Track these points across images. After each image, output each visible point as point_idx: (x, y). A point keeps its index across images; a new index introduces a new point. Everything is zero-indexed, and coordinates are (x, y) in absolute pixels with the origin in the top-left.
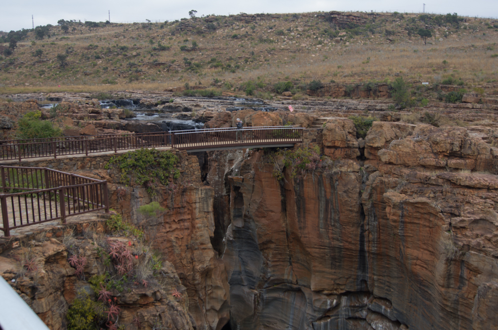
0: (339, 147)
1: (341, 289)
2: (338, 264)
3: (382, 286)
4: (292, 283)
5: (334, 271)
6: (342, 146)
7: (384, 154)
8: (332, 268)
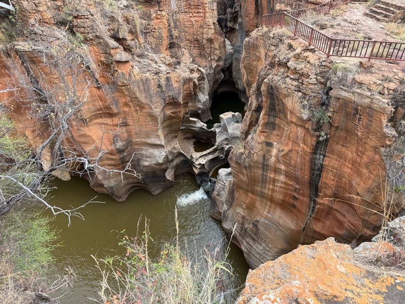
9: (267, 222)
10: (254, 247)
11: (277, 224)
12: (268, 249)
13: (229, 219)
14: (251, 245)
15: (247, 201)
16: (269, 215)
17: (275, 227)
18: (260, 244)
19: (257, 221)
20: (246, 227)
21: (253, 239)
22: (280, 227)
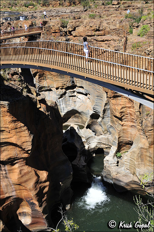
0: (57, 32)
1: (66, 86)
2: (63, 77)
3: (80, 82)
4: (47, 87)
5: (62, 79)
6: (58, 32)
7: (73, 33)
8: (61, 79)
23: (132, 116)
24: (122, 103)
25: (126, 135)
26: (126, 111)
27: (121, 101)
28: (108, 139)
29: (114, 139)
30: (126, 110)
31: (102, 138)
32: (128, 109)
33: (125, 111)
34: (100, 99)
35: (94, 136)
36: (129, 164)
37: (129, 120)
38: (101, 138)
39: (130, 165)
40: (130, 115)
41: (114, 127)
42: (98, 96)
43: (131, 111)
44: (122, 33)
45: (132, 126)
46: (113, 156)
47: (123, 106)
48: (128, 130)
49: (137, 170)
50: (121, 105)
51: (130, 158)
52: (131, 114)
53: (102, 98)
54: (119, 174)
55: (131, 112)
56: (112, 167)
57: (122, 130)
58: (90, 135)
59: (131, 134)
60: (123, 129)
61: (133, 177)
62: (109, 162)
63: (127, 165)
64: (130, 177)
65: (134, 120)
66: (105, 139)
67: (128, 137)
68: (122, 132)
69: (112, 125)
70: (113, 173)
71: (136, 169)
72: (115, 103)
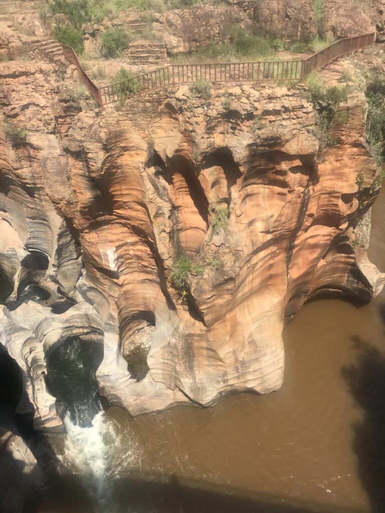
9: (257, 324)
10: (263, 365)
11: (265, 314)
12: (274, 349)
13: (206, 385)
14: (259, 369)
15: (229, 327)
16: (253, 315)
17: (266, 319)
18: (265, 354)
19: (251, 335)
20: (241, 359)
21: (256, 360)
22: (269, 313)
23: (143, 260)
24: (114, 238)
25: (132, 302)
26: (127, 252)
27: (110, 233)
28: (86, 315)
29: (108, 320)
30: (125, 250)
31: (72, 316)
32: (132, 248)
33: (125, 252)
34: (41, 223)
35: (50, 316)
36: (160, 371)
37: (136, 269)
38: (70, 317)
39: (163, 374)
40: (138, 259)
41: (100, 289)
42: (33, 218)
43: (138, 250)
44: (58, 50)
45: (143, 281)
46: (115, 361)
47: (117, 244)
48: (137, 292)
49: (185, 382)
50: (111, 242)
51: (163, 361)
52: (140, 257)
53: (46, 220)
54: (141, 396)
55: (139, 253)
56: (121, 387)
57: (123, 294)
58: (41, 317)
59: (145, 298)
60: (126, 293)
61: (174, 394)
62: (112, 378)
63: (157, 374)
64: (167, 395)
65: (149, 269)
66: (80, 316)
67: (137, 305)
68: (122, 299)
69: (93, 285)
70: (128, 399)
71: (182, 380)
72: (97, 239)
